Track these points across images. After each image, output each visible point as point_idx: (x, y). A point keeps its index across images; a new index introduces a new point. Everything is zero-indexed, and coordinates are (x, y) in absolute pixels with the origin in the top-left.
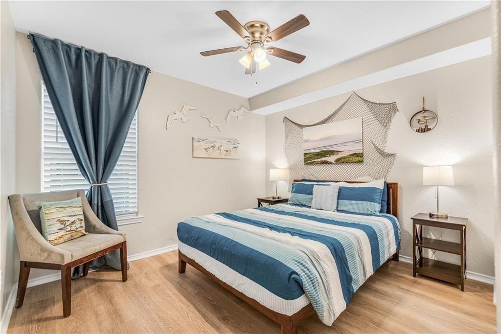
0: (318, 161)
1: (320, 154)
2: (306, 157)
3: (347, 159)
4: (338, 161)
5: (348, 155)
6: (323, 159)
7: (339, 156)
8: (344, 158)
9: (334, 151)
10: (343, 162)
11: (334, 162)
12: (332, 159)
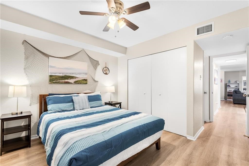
0: (62, 82)
1: (64, 77)
2: (51, 78)
3: (81, 82)
4: (76, 82)
5: (81, 80)
6: (66, 80)
7: (76, 80)
8: (79, 81)
9: (73, 77)
10: (78, 83)
11: (73, 83)
12: (72, 81)
